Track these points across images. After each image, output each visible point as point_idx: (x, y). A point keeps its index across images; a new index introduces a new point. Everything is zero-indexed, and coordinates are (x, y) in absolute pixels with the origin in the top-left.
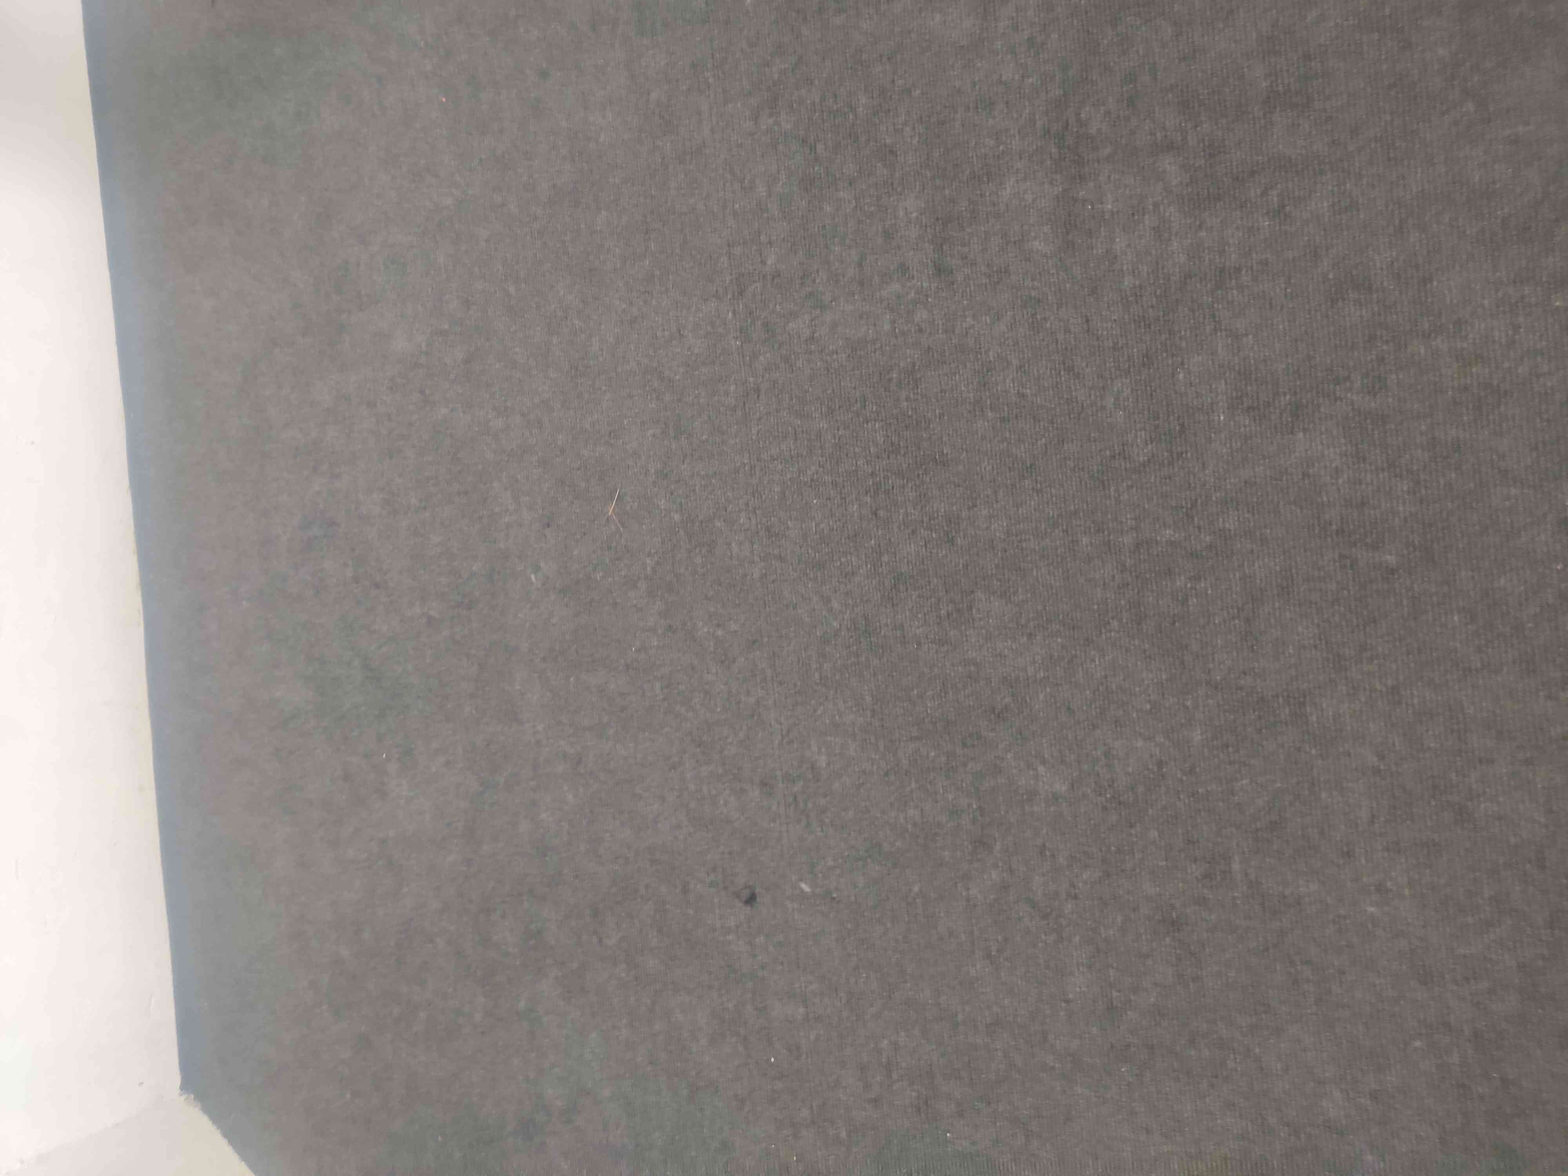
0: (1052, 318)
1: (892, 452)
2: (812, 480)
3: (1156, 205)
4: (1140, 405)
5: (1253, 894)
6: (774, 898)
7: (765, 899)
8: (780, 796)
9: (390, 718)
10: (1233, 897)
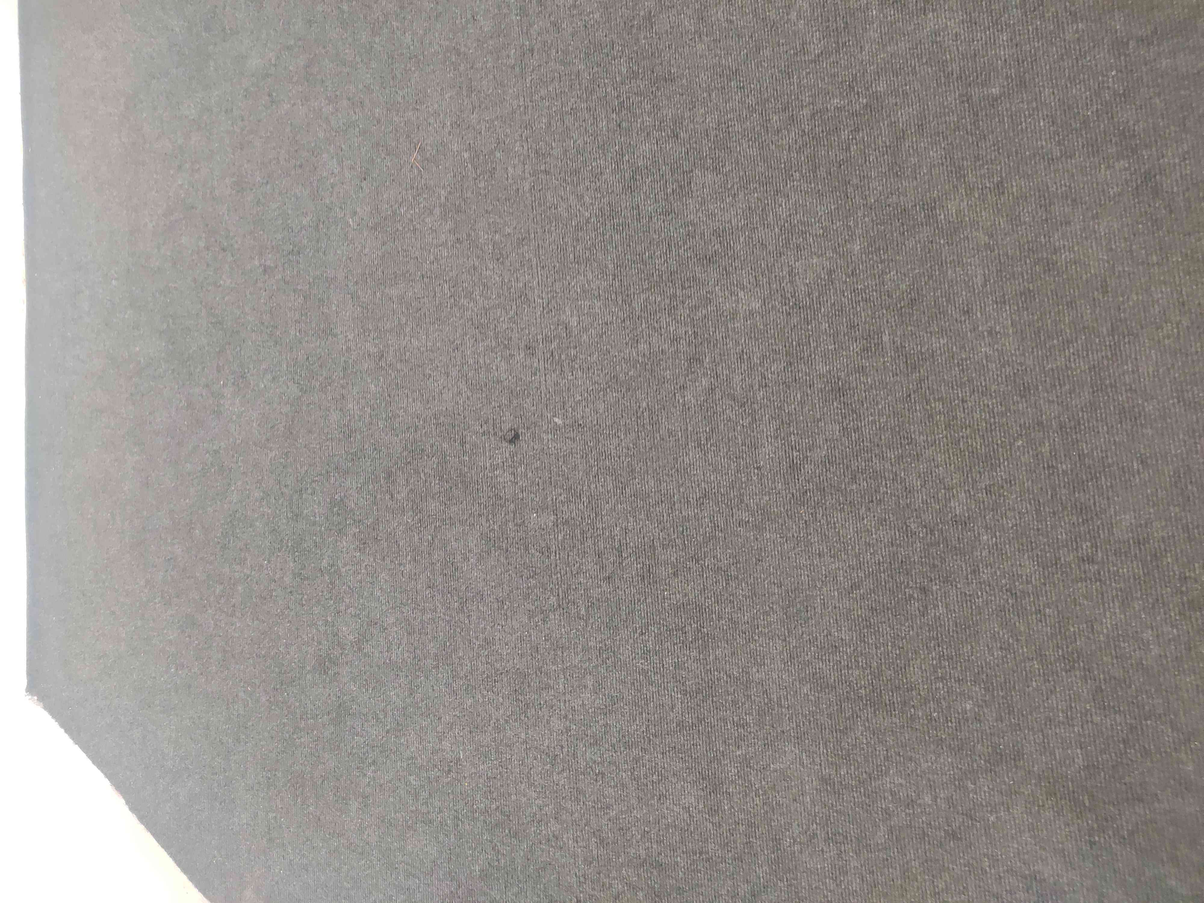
1: (633, 78)
2: (572, 109)
4: (816, 14)
5: (899, 356)
6: (533, 434)
7: (525, 436)
8: (540, 354)
9: (228, 352)
10: (884, 362)
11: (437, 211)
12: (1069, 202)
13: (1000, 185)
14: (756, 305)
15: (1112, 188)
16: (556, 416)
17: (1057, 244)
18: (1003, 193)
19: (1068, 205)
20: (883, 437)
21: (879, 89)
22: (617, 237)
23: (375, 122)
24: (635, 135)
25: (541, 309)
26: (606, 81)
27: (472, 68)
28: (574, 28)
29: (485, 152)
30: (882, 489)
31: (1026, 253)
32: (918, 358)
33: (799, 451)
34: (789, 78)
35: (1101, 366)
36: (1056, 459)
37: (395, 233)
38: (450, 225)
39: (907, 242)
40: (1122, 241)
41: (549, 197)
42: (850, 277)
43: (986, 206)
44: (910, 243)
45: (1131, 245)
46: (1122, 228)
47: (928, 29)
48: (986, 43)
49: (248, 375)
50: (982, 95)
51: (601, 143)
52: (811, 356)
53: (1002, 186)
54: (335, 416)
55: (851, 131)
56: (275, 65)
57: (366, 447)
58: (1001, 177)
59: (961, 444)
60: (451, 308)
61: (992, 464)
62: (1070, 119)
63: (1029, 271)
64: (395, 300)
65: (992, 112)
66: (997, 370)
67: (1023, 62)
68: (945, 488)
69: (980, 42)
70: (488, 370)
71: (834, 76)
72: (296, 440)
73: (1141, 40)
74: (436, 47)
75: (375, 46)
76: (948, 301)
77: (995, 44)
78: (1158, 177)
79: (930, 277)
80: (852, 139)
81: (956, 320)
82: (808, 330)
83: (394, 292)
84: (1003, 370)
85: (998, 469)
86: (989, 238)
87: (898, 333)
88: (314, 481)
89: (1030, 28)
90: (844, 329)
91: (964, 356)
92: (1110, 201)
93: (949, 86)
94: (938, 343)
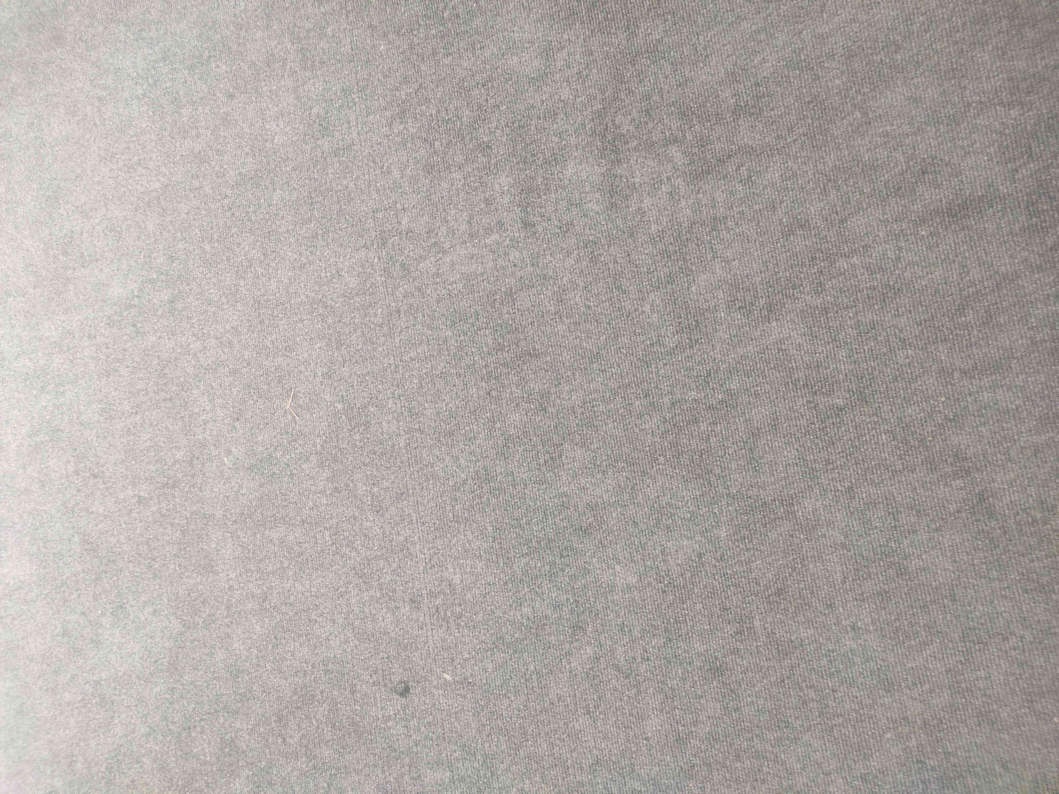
0: (605, 254)
1: (499, 350)
2: (442, 373)
3: (669, 179)
4: (668, 309)
5: (770, 642)
6: (424, 688)
7: (416, 690)
8: (426, 609)
9: (105, 580)
10: (757, 646)
11: (314, 459)
12: (914, 512)
13: (850, 489)
14: (633, 580)
15: (952, 504)
16: (444, 672)
17: (907, 550)
18: (854, 497)
19: (914, 516)
20: (762, 719)
21: (732, 387)
22: (494, 501)
23: (245, 365)
24: (505, 405)
25: (424, 564)
26: (473, 350)
27: (340, 321)
28: (438, 295)
29: (358, 405)
30: (765, 769)
31: (880, 556)
32: (789, 645)
33: (684, 726)
34: (648, 367)
35: (956, 669)
36: (924, 755)
37: (272, 476)
38: (327, 473)
39: (769, 534)
40: (964, 554)
41: (425, 455)
42: (719, 562)
43: (840, 508)
44: (773, 535)
45: (973, 560)
46: (964, 542)
47: (774, 337)
48: (827, 357)
49: (127, 606)
50: (827, 404)
51: (473, 409)
52: (688, 634)
53: (853, 490)
54: (220, 655)
55: (710, 424)
56: (138, 297)
57: (255, 688)
58: (851, 482)
59: (835, 731)
60: (333, 555)
61: (865, 754)
62: (909, 435)
63: (884, 573)
64: (276, 542)
65: (838, 421)
66: (862, 663)
67: (862, 378)
68: (823, 774)
69: (822, 355)
70: (374, 620)
71: (690, 369)
72: (182, 677)
73: (964, 372)
74: (303, 297)
75: (240, 289)
76: (812, 593)
77: (835, 358)
78: (990, 499)
79: (794, 569)
80: (711, 431)
81: (821, 613)
82: (684, 609)
83: (275, 535)
84: (868, 664)
85: (871, 759)
86: (845, 538)
87: (768, 620)
88: (202, 720)
89: (865, 348)
90: (717, 611)
91: (831, 648)
92: (950, 516)
93: (797, 392)
94: (807, 633)
